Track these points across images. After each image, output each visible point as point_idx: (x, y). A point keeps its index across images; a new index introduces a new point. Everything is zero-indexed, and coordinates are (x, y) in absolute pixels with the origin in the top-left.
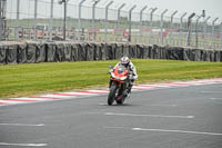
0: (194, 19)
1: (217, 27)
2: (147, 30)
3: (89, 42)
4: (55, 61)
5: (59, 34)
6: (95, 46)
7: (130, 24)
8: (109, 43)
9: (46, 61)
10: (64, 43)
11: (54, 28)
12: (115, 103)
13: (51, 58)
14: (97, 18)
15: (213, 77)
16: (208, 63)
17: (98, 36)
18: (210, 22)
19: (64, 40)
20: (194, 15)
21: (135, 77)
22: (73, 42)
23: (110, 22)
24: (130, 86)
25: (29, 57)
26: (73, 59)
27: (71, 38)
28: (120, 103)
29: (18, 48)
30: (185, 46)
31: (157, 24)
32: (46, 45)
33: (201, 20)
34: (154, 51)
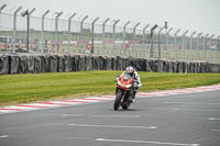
0: (156, 31)
1: (179, 39)
2: (110, 42)
3: (52, 54)
4: (18, 72)
5: (23, 46)
6: (58, 58)
7: (93, 36)
8: (72, 55)
9: (9, 73)
10: (27, 55)
11: (17, 40)
12: (121, 108)
13: (14, 69)
14: (60, 30)
15: (175, 88)
16: (170, 74)
17: (61, 47)
18: (172, 34)
19: (27, 52)
20: (156, 26)
21: (140, 85)
22: (36, 54)
23: (73, 34)
24: (135, 93)
26: (37, 70)
27: (34, 50)
28: (125, 108)
30: (147, 57)
31: (120, 36)
32: (10, 57)
33: (164, 31)
34: (117, 62)
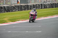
3: (54, 3)
5: (45, 1)
9: (42, 8)
10: (47, 3)
13: (43, 7)
22: (49, 3)
25: (37, 8)
26: (49, 7)
29: (34, 5)
